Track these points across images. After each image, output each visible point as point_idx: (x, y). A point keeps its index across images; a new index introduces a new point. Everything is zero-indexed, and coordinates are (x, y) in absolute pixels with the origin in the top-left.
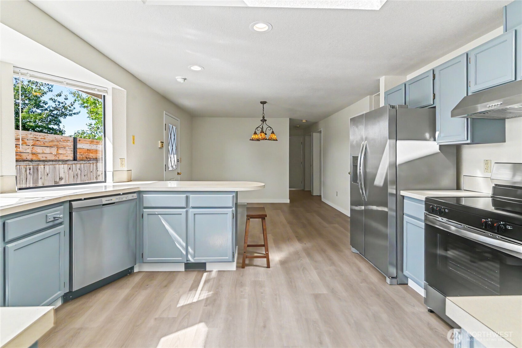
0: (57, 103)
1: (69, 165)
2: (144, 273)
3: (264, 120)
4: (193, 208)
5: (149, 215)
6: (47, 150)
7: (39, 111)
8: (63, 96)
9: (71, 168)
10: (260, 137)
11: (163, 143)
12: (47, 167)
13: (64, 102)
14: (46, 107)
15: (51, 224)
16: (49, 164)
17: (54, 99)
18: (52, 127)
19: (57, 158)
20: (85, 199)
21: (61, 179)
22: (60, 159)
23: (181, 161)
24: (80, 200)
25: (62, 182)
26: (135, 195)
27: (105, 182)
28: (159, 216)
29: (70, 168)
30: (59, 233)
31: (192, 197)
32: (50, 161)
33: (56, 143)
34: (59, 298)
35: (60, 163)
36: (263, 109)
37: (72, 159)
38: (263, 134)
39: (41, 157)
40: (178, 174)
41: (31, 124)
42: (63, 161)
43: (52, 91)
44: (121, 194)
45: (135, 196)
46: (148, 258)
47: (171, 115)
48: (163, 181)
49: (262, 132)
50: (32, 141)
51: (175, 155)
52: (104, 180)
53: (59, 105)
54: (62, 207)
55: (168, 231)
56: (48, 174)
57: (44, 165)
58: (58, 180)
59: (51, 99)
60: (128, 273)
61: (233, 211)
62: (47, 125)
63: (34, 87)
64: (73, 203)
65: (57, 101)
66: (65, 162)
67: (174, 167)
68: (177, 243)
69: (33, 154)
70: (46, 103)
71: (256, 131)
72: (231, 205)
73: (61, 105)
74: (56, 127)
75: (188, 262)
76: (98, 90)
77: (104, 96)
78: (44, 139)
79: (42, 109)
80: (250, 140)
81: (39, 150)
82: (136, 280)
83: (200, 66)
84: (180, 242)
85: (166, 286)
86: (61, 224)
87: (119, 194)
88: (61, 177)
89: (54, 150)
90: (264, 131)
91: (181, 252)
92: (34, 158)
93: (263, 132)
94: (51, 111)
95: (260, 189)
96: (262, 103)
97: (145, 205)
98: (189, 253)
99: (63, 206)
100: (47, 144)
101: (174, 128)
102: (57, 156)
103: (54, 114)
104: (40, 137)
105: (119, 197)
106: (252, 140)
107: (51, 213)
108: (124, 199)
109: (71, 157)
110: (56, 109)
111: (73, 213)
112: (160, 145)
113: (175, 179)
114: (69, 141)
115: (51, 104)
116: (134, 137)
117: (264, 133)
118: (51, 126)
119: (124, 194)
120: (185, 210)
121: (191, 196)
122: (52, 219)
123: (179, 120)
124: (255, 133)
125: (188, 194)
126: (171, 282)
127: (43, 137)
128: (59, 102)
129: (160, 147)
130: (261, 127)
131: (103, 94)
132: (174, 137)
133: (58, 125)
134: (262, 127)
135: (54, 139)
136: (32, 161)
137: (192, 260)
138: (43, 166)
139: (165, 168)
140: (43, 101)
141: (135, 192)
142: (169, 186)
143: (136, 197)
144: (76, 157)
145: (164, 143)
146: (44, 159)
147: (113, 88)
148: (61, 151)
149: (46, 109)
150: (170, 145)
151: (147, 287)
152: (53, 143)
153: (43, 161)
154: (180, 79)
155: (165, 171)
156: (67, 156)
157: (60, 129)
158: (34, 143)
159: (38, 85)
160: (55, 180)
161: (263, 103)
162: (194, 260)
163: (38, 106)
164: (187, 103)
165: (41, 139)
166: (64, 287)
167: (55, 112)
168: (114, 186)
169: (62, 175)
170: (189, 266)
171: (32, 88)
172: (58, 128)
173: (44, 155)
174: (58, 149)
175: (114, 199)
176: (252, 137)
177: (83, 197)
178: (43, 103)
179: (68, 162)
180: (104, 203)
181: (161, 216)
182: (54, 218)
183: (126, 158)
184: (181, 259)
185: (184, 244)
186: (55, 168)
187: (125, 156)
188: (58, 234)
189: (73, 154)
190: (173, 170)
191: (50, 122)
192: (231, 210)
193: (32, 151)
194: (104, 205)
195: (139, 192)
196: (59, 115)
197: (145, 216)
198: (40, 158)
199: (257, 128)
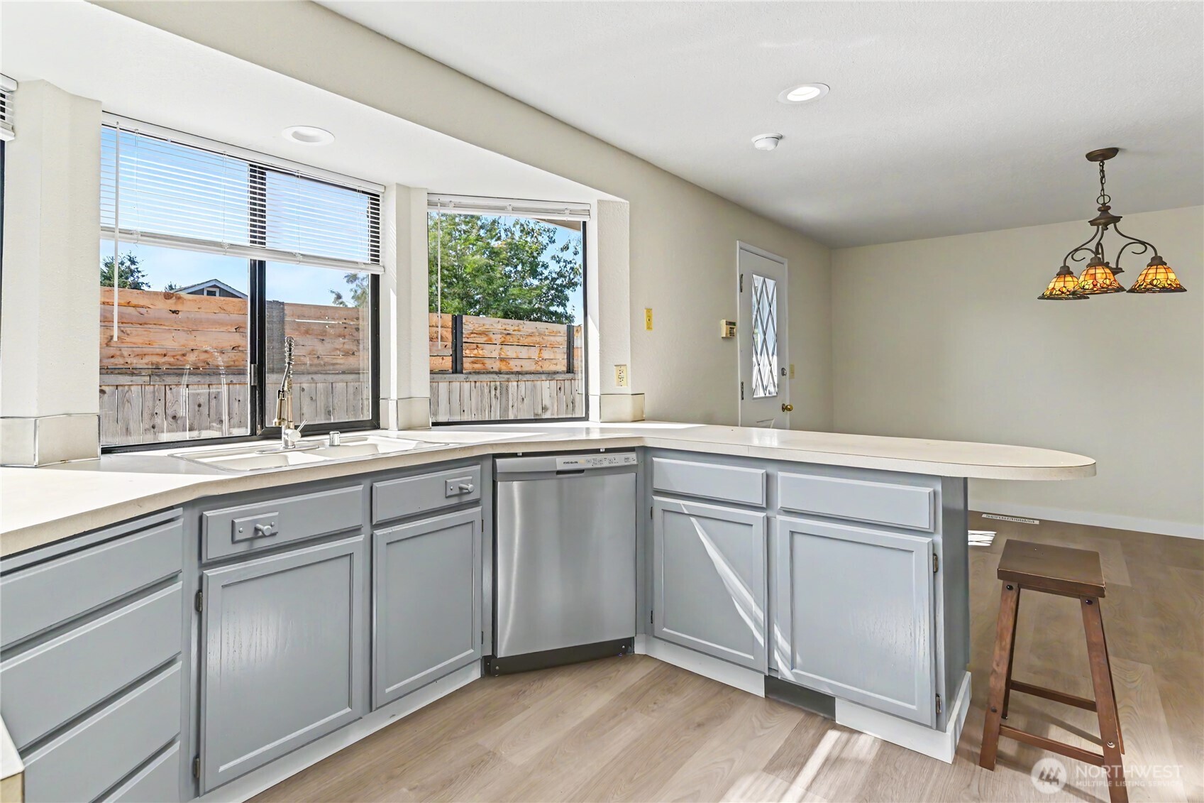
0: (562, 264)
1: (558, 382)
2: (655, 665)
3: (1106, 219)
4: (789, 512)
5: (666, 514)
6: (524, 352)
7: (536, 282)
8: (571, 249)
9: (562, 389)
10: (1089, 285)
11: (734, 324)
12: (522, 384)
13: (574, 259)
14: (546, 273)
15: (454, 501)
16: (525, 379)
17: (558, 257)
18: (556, 311)
19: (539, 369)
20: (525, 455)
21: (544, 409)
22: (544, 369)
23: (792, 372)
24: (515, 455)
25: (547, 415)
26: (633, 456)
27: (586, 418)
28: (693, 519)
29: (560, 388)
30: (472, 522)
31: (782, 477)
32: (527, 373)
33: (538, 339)
34: (475, 664)
35: (544, 377)
36: (1103, 177)
37: (565, 369)
38: (1100, 271)
39: (514, 366)
40: (784, 408)
41: (525, 306)
42: (548, 373)
43: (554, 242)
44: (601, 450)
45: (632, 458)
46: (665, 626)
47: (764, 253)
48: (738, 426)
49: (1098, 262)
50: (500, 336)
51: (775, 357)
52: (584, 416)
53: (565, 267)
54: (478, 467)
55: (714, 565)
56: (523, 399)
57: (517, 382)
58: (540, 411)
59: (553, 258)
60: (618, 651)
61: (934, 545)
62: (548, 306)
63: (529, 239)
64: (498, 461)
65: (562, 260)
66: (553, 374)
67: (771, 388)
68: (739, 604)
69: (502, 360)
70: (545, 266)
71: (1070, 263)
72: (924, 523)
73: (569, 266)
74: (560, 310)
75: (773, 674)
76: (572, 213)
77: (584, 223)
78: (519, 331)
79: (540, 277)
80: (1043, 297)
81: (510, 352)
82: (633, 676)
83: (815, 83)
84: (748, 606)
85: (700, 725)
86: (476, 503)
87: (597, 451)
88: (545, 406)
89: (534, 353)
90: (1110, 257)
91: (753, 636)
92: (504, 368)
93: (1107, 265)
94: (554, 280)
95: (1071, 478)
96: (1091, 157)
97: (658, 484)
98: (776, 647)
99: (480, 466)
100: (523, 341)
101: (771, 283)
102: (540, 363)
103: (557, 285)
104: (513, 328)
105: (594, 457)
106: (1051, 297)
107: (456, 478)
108: (606, 464)
109: (562, 366)
110: (560, 275)
111: (499, 483)
112: (724, 331)
113: (773, 422)
114: (560, 332)
115: (554, 267)
116: (649, 310)
117: (1111, 269)
118: (552, 309)
119: (608, 451)
120: (762, 515)
121: (782, 475)
122: (457, 491)
123: (786, 261)
124: (1065, 272)
125: (771, 469)
126: (718, 717)
127: (516, 328)
128: (565, 261)
129: (724, 336)
130: (1092, 245)
131: (581, 219)
132: (768, 309)
133: (564, 305)
134: (1099, 244)
135: (535, 330)
136: (499, 373)
137: (786, 673)
138: (515, 383)
139: (742, 392)
140: (541, 263)
141: (634, 447)
142: (756, 442)
143: (635, 463)
144: (571, 365)
145: (738, 324)
146: (518, 369)
147: (599, 202)
148: (546, 354)
149: (546, 278)
150: (759, 331)
151: (656, 707)
152: (532, 338)
153: (518, 373)
154: (762, 142)
155: (743, 399)
156: (556, 364)
157: (567, 313)
158: (503, 339)
159: (535, 234)
160: (536, 412)
161: (1102, 155)
162: (796, 675)
163: (534, 274)
164: (807, 210)
165: (514, 331)
166: (482, 643)
167: (559, 282)
168: (602, 430)
169: (547, 402)
170: (779, 690)
171: (526, 242)
172: (563, 311)
173: (518, 362)
174: (541, 350)
175: (582, 462)
176: (1051, 286)
177: (520, 450)
178: (543, 266)
179: (558, 375)
180: (559, 468)
181: (697, 520)
182: (461, 489)
183: (629, 365)
184: (752, 658)
185: (761, 615)
186: (534, 386)
187: (627, 360)
188: (471, 524)
189: (566, 360)
190: (766, 397)
191: (552, 300)
192: (927, 540)
193: (500, 354)
194: (559, 472)
195: (645, 451)
196: (565, 286)
197: (657, 514)
198: (511, 367)
199: (1076, 250)
